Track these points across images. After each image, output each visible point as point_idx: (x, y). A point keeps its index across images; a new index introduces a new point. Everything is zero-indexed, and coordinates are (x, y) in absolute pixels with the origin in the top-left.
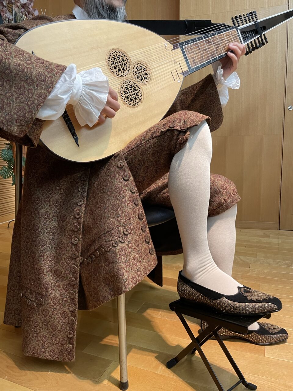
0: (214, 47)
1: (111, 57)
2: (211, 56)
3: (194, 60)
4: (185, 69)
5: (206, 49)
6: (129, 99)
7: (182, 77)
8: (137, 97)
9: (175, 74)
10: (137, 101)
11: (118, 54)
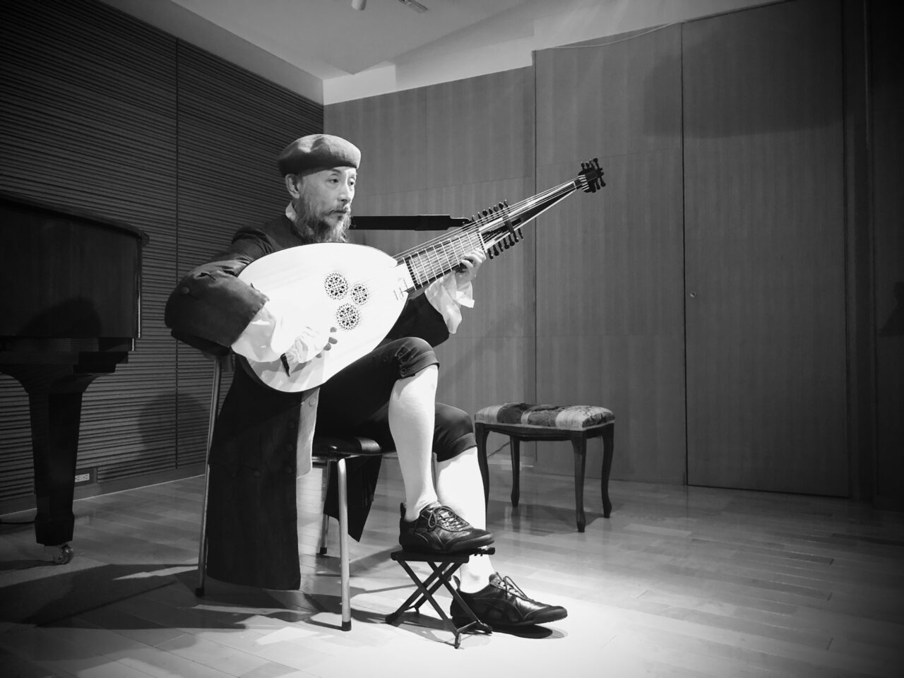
0: (446, 257)
1: (328, 281)
2: (443, 267)
3: (422, 275)
4: (411, 285)
5: (437, 261)
6: (345, 323)
7: (406, 294)
8: (354, 320)
9: (398, 292)
10: (354, 324)
11: (336, 276)
